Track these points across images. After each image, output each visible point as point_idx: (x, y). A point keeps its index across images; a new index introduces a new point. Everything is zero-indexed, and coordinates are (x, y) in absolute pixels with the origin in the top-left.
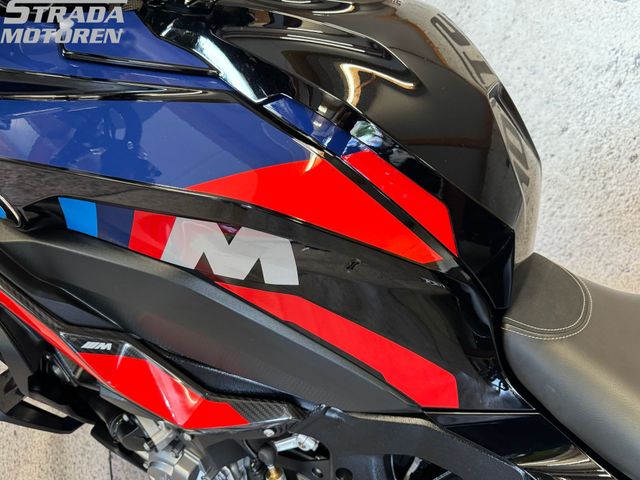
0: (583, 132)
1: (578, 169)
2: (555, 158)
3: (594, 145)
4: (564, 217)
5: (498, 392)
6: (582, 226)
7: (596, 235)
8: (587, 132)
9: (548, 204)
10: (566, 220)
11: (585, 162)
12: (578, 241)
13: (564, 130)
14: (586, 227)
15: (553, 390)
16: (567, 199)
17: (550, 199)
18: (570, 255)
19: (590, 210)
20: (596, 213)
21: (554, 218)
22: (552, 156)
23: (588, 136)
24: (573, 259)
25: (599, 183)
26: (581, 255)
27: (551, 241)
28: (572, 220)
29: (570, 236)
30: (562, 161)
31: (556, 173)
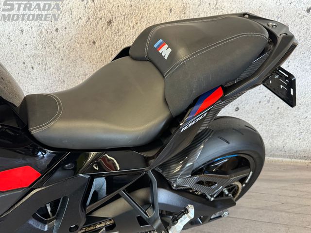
0: (30, 28)
1: (40, 45)
2: (28, 45)
3: (39, 32)
4: (50, 68)
5: (43, 156)
6: (59, 67)
7: (66, 68)
8: (32, 28)
9: (40, 66)
10: (52, 69)
11: (41, 41)
12: (62, 74)
13: (22, 31)
14: (61, 67)
15: (66, 141)
16: (46, 60)
17: (39, 64)
18: (64, 81)
19: (57, 59)
20: (60, 59)
21: (47, 71)
22: (26, 45)
23: (33, 29)
24: (66, 82)
25: (52, 47)
26: (67, 79)
27: (53, 80)
28: (54, 67)
29: (58, 74)
30: (32, 45)
31: (33, 52)
